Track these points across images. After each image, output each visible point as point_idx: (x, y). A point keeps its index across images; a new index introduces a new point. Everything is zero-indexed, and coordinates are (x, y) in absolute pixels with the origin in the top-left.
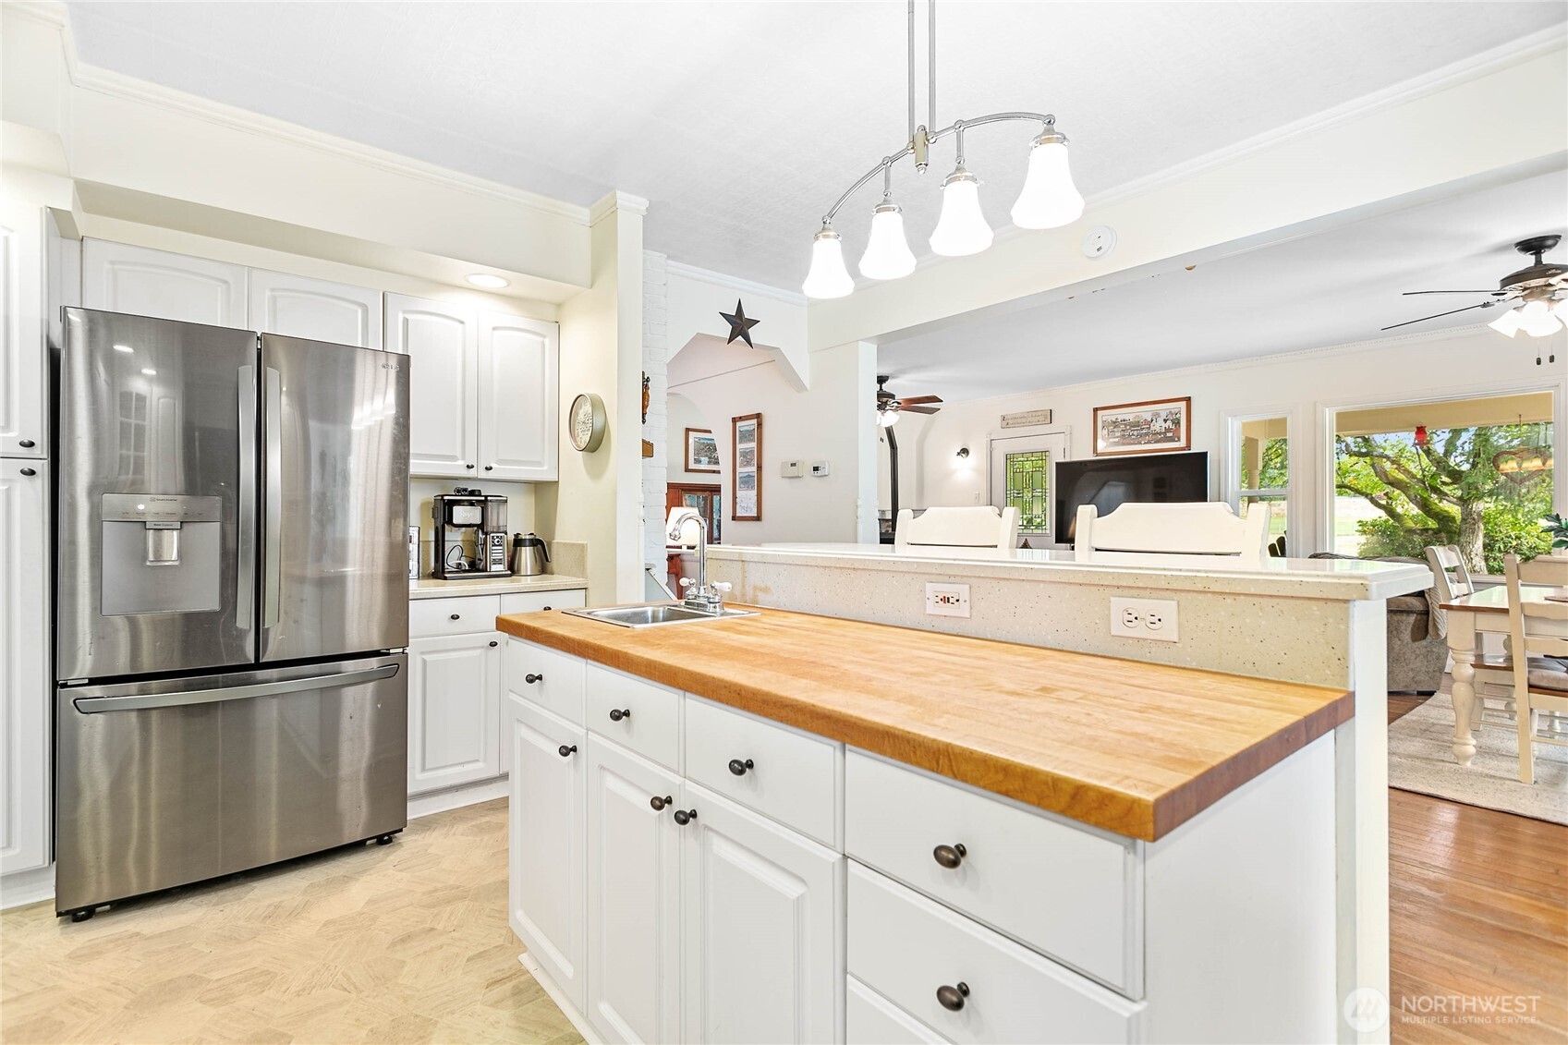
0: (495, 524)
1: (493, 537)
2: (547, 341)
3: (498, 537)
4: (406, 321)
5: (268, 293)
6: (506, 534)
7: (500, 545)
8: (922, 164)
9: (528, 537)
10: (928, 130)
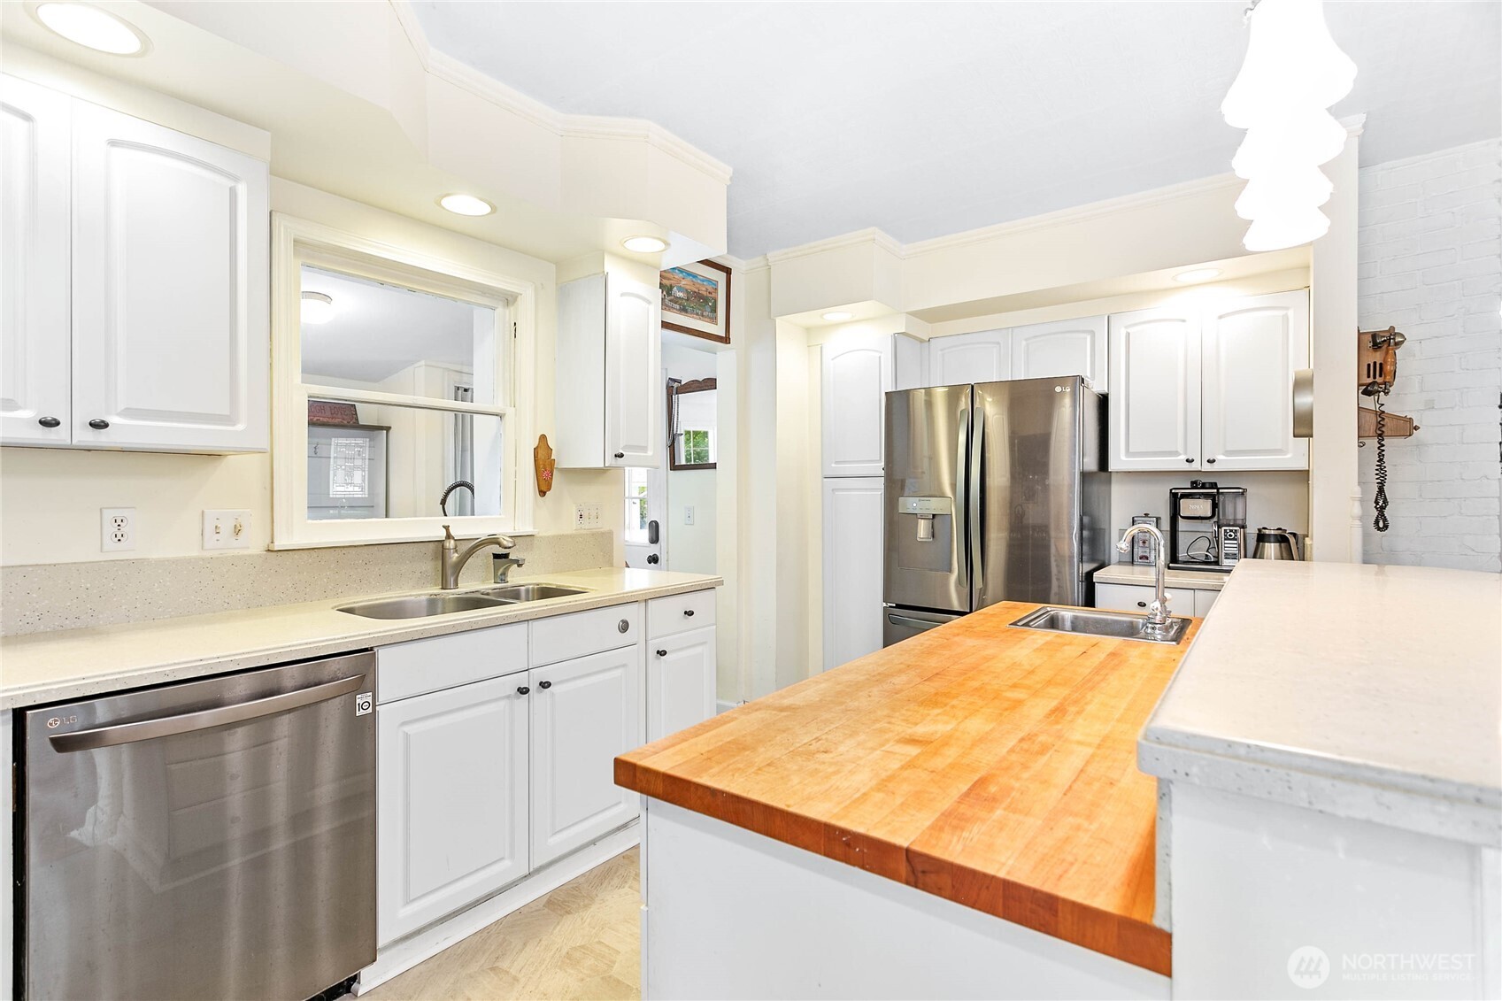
0: (1231, 517)
1: (1225, 530)
2: (1291, 313)
3: (1231, 531)
4: (1128, 335)
5: (1024, 343)
6: (1243, 527)
7: (1234, 539)
9: (1272, 532)
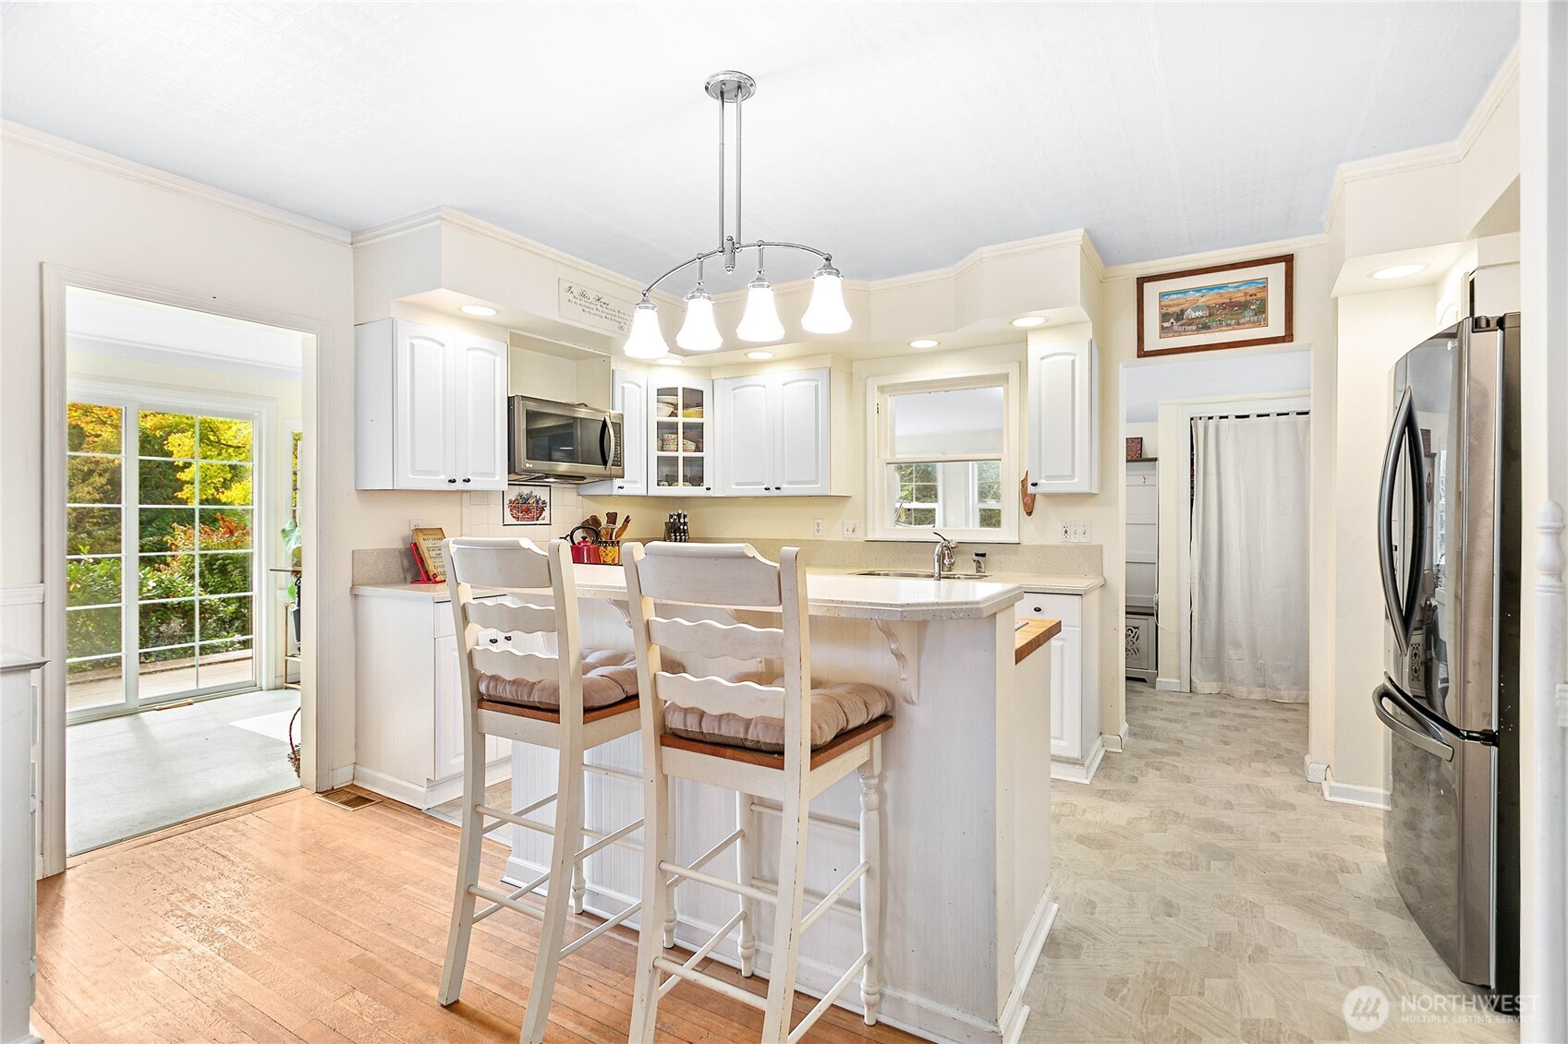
8: (731, 264)
10: (734, 240)
